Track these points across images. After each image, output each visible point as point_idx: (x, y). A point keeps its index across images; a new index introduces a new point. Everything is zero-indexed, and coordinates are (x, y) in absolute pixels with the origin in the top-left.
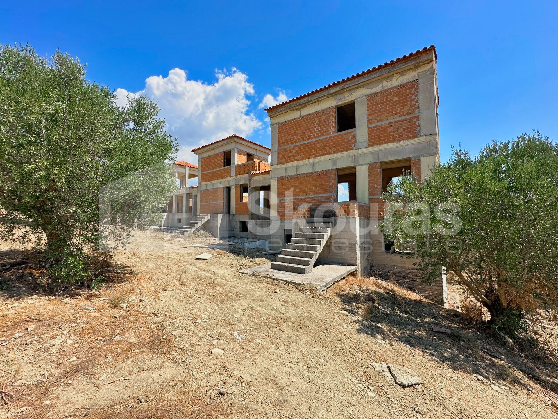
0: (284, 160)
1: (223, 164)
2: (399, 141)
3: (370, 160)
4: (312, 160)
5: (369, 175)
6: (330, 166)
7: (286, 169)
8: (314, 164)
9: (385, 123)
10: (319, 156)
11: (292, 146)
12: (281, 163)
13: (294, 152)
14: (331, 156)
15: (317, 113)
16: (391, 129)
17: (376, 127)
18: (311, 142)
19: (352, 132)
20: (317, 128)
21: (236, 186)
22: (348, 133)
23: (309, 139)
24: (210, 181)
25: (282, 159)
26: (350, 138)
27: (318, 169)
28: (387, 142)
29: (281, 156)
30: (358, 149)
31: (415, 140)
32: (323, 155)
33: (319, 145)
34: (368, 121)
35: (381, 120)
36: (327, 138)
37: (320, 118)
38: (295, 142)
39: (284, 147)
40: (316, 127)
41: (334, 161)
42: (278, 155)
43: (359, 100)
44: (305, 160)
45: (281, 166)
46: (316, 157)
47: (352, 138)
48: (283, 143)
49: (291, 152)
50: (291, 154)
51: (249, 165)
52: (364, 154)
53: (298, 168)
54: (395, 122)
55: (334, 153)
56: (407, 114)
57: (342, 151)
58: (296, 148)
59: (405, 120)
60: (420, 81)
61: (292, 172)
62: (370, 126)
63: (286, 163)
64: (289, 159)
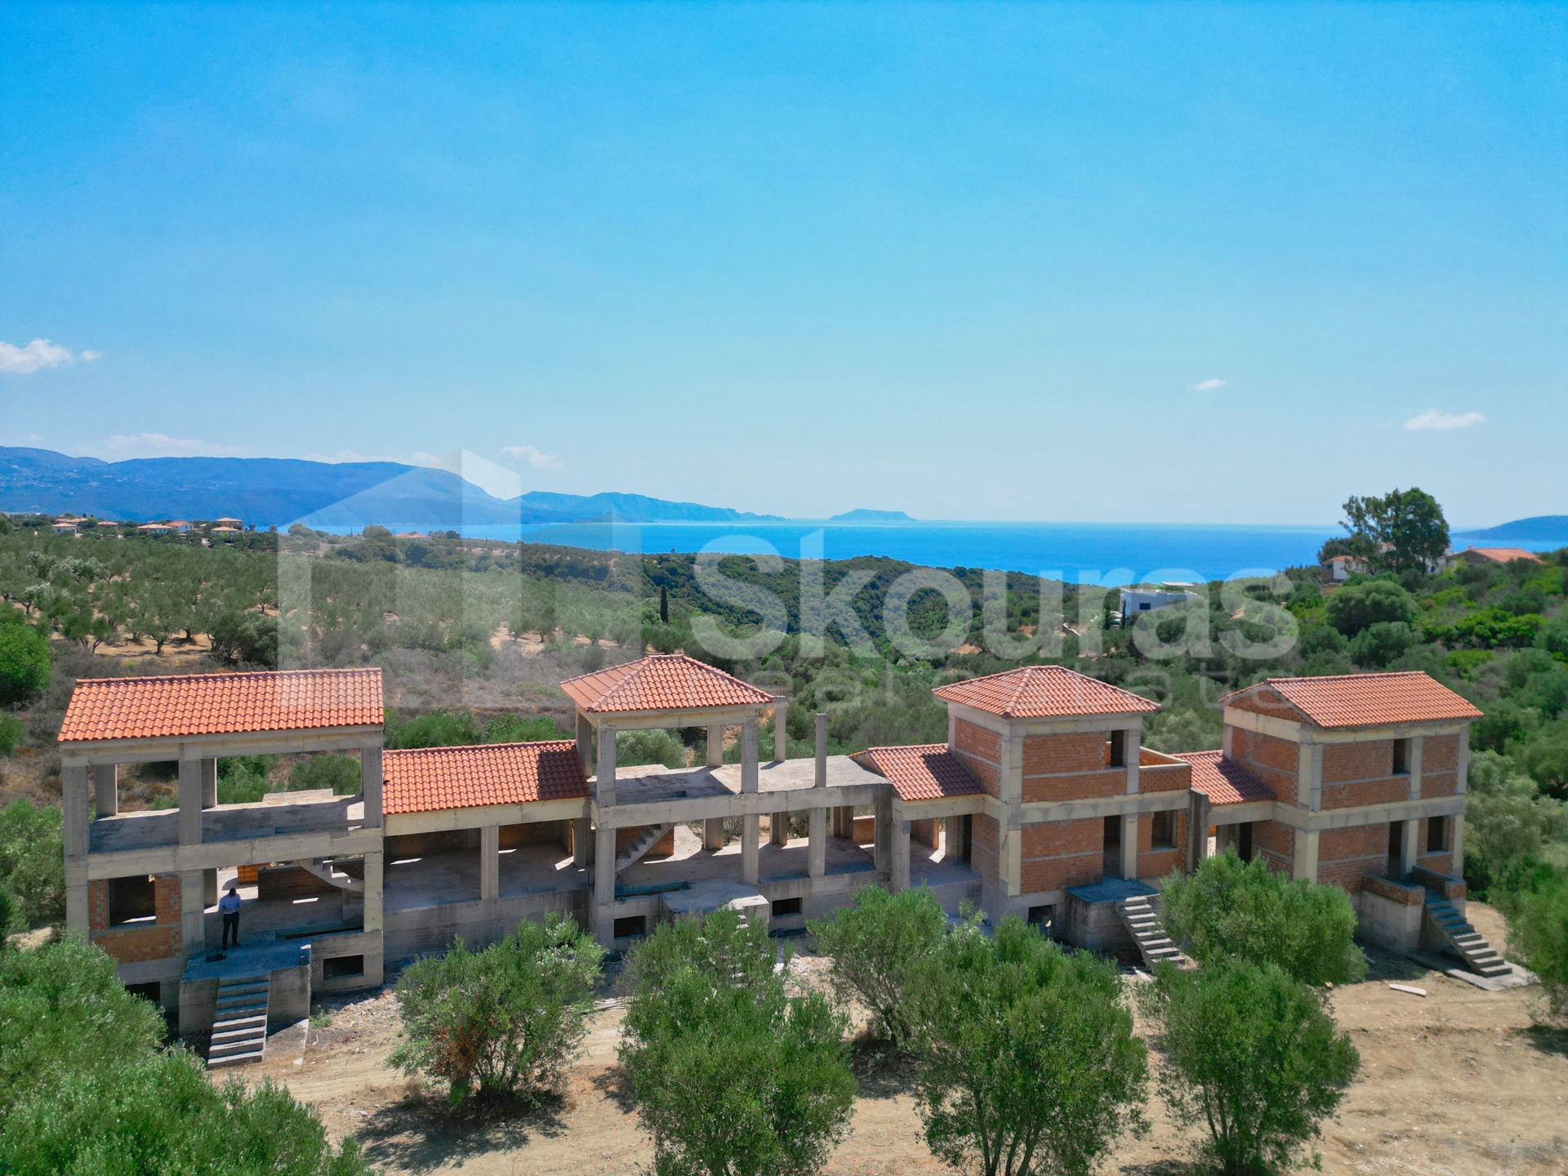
0: (1330, 804)
1: (1103, 762)
2: (1442, 795)
3: (1419, 814)
4: (1365, 808)
5: (1419, 832)
7: (1332, 817)
8: (1368, 814)
10: (1373, 804)
11: (1342, 784)
12: (1326, 809)
13: (1344, 793)
14: (1387, 806)
15: (1374, 742)
16: (1438, 782)
18: (1366, 783)
19: (1408, 779)
20: (1374, 764)
21: (1141, 815)
22: (1404, 779)
23: (1363, 778)
25: (1327, 801)
26: (1406, 785)
27: (1372, 821)
28: (1435, 796)
29: (1325, 798)
30: (1412, 800)
31: (1454, 798)
32: (1378, 802)
33: (1375, 789)
34: (1422, 768)
36: (1383, 781)
37: (1378, 752)
38: (1346, 779)
39: (1331, 784)
41: (1389, 812)
42: (1322, 795)
43: (1415, 740)
44: (1357, 808)
45: (1325, 812)
46: (1370, 804)
47: (1408, 785)
48: (1329, 777)
49: (1340, 793)
50: (1339, 797)
52: (1416, 807)
53: (1348, 817)
54: (1442, 775)
55: (1390, 801)
57: (1397, 801)
58: (1348, 789)
61: (1340, 824)
62: (1424, 775)
63: (1333, 808)
64: (1337, 804)
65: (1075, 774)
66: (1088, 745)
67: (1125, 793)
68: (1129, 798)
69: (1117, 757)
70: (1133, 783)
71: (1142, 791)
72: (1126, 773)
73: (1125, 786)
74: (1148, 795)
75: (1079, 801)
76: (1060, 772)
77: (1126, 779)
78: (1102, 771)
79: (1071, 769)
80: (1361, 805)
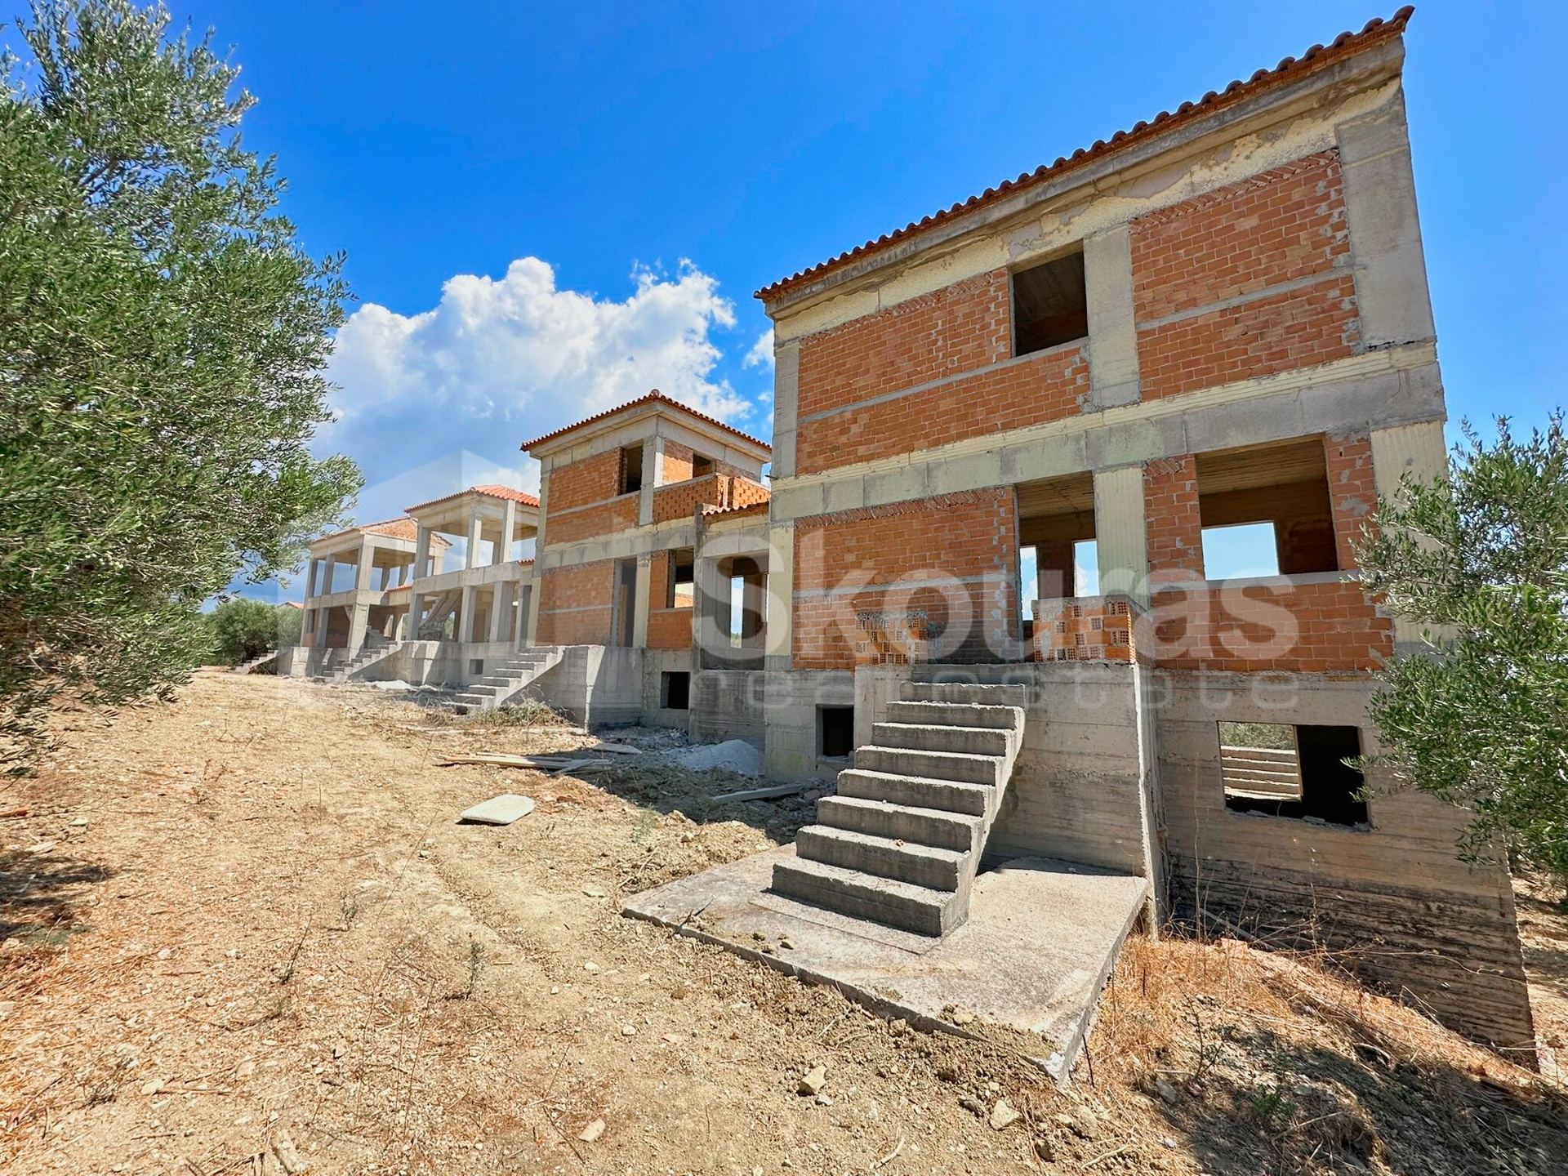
0: (819, 460)
1: (616, 486)
2: (1271, 372)
3: (1150, 447)
4: (920, 457)
5: (1148, 504)
6: (989, 477)
7: (826, 489)
8: (929, 470)
9: (1206, 312)
10: (947, 441)
11: (848, 411)
12: (807, 470)
13: (855, 429)
14: (996, 440)
15: (939, 295)
16: (1233, 332)
17: (1172, 326)
18: (917, 395)
19: (1076, 351)
20: (940, 343)
21: (654, 555)
22: (1058, 357)
23: (910, 384)
24: (574, 539)
25: (810, 455)
26: (1068, 373)
27: (944, 486)
28: (1220, 381)
29: (807, 448)
30: (1101, 409)
31: (1342, 368)
32: (962, 436)
33: (947, 404)
34: (1139, 308)
35: (1192, 303)
36: (976, 378)
37: (951, 312)
38: (860, 398)
39: (819, 416)
40: (935, 342)
41: (1006, 459)
42: (798, 442)
43: (1098, 239)
44: (894, 458)
45: (807, 480)
46: (937, 443)
47: (1076, 371)
48: (816, 403)
49: (844, 431)
50: (844, 439)
51: (699, 488)
52: (1127, 429)
53: (868, 485)
54: (1250, 306)
55: (1007, 427)
56: (1301, 273)
57: (1036, 420)
58: (864, 418)
59: (1293, 295)
60: (1348, 153)
61: (847, 501)
62: (1146, 326)
63: (827, 468)
64: (838, 455)
65: (589, 506)
66: (603, 468)
67: (637, 525)
68: (641, 531)
69: (632, 480)
70: (646, 512)
71: (656, 522)
72: (638, 497)
73: (638, 515)
74: (663, 526)
75: (591, 539)
76: (576, 506)
77: (638, 505)
78: (616, 498)
79: (585, 501)
80: (910, 449)
